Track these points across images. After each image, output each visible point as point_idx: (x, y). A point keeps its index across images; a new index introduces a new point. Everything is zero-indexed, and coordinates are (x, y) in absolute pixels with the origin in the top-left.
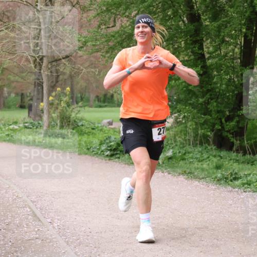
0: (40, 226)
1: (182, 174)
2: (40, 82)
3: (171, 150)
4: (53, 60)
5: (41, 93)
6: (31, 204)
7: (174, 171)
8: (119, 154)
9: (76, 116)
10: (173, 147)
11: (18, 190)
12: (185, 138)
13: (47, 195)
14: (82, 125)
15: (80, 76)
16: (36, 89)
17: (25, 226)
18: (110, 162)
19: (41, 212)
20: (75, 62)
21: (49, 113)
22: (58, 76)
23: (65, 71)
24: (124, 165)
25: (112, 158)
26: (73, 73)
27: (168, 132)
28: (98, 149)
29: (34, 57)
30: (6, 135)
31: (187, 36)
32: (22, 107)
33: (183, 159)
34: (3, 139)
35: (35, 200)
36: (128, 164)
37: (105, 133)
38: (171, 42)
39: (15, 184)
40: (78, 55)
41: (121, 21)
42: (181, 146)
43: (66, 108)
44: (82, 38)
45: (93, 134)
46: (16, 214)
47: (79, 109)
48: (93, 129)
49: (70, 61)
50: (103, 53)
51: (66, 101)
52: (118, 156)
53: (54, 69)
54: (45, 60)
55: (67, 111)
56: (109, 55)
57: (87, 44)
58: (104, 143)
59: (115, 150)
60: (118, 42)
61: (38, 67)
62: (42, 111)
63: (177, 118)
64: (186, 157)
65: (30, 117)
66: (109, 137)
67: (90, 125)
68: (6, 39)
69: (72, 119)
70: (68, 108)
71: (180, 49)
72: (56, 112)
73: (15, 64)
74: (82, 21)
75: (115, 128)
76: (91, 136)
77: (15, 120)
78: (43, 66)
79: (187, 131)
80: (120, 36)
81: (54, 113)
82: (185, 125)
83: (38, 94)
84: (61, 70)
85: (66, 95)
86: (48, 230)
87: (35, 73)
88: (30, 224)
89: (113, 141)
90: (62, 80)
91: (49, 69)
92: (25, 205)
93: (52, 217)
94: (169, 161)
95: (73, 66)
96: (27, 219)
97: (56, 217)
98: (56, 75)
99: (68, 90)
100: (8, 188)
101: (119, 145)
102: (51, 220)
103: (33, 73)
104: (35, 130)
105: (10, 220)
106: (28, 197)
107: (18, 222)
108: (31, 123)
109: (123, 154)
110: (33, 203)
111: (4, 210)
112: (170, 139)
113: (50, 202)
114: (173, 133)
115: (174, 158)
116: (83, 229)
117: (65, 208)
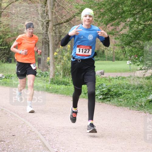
2: (47, 41)
3: (151, 95)
4: (57, 24)
5: (48, 49)
6: (42, 137)
11: (31, 125)
13: (54, 130)
16: (43, 46)
18: (102, 104)
19: (49, 143)
20: (73, 25)
21: (54, 65)
22: (61, 36)
24: (114, 107)
25: (104, 101)
27: (149, 80)
29: (42, 21)
35: (45, 133)
36: (117, 106)
37: (98, 81)
39: (29, 121)
40: (77, 19)
43: (67, 61)
44: (79, 6)
46: (30, 145)
49: (70, 24)
50: (96, 18)
51: (67, 56)
52: (109, 99)
53: (57, 30)
54: (51, 24)
55: (68, 63)
56: (100, 19)
58: (98, 89)
59: (106, 94)
60: (108, 9)
61: (45, 30)
62: (49, 63)
66: (101, 84)
72: (60, 65)
75: (106, 77)
78: (49, 28)
80: (109, 4)
81: (58, 65)
83: (46, 50)
84: (63, 31)
85: (67, 51)
89: (105, 87)
91: (54, 31)
92: (37, 137)
93: (58, 147)
94: (150, 104)
96: (39, 148)
97: (61, 147)
98: (59, 36)
99: (69, 47)
100: (24, 123)
101: (109, 90)
102: (57, 149)
103: (41, 34)
104: (43, 78)
105: (25, 149)
106: (39, 131)
107: (31, 150)
108: (40, 73)
109: (113, 98)
110: (43, 136)
111: (20, 141)
112: (150, 86)
113: (56, 135)
117: (68, 140)
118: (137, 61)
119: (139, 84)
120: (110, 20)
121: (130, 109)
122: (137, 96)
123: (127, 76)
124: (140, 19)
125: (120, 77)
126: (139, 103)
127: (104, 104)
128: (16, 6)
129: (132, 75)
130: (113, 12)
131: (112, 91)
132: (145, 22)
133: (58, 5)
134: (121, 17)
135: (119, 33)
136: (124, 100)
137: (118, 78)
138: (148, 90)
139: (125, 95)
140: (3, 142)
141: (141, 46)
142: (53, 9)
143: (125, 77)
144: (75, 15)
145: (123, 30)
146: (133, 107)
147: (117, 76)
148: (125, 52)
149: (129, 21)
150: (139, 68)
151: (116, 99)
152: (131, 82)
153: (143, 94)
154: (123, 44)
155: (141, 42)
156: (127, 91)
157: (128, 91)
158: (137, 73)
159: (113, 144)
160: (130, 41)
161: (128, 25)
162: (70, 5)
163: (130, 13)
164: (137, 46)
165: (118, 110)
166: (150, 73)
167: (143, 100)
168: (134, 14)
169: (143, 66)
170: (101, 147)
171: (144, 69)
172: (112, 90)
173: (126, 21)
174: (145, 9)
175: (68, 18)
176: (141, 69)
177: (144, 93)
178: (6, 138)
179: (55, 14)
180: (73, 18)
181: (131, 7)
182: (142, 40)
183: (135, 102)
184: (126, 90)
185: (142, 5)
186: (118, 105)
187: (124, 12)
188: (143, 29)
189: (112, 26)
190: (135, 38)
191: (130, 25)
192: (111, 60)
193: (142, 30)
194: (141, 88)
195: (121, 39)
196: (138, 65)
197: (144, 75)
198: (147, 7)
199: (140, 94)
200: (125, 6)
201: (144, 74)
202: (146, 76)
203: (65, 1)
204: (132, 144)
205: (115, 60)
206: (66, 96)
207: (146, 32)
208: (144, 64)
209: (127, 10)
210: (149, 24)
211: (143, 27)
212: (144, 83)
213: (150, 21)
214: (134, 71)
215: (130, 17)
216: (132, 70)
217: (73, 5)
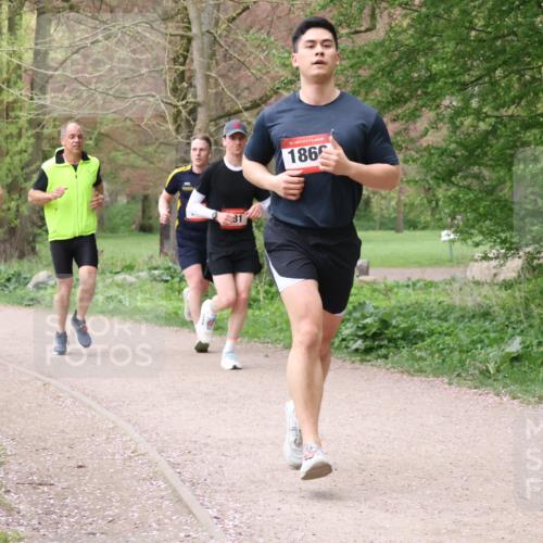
0: (191, 525)
3: (518, 339)
4: (222, 114)
6: (169, 472)
7: (526, 391)
8: (387, 347)
10: (522, 331)
11: (136, 435)
13: (208, 449)
17: (154, 525)
18: (362, 367)
19: (194, 491)
24: (398, 375)
25: (368, 358)
27: (509, 291)
29: (176, 106)
30: (107, 298)
32: (145, 229)
34: (99, 309)
35: (179, 460)
36: (409, 373)
38: (515, 68)
39: (129, 421)
41: (390, 16)
46: (131, 496)
52: (383, 351)
54: (202, 115)
58: (348, 320)
59: (375, 336)
60: (382, 69)
61: (184, 132)
63: (530, 258)
65: (166, 254)
66: (360, 304)
71: (536, 84)
73: (129, 123)
74: (291, 16)
75: (374, 282)
77: (128, 263)
78: (197, 127)
80: (387, 52)
86: (212, 538)
87: (177, 147)
88: (166, 521)
89: (371, 314)
92: (154, 472)
93: (221, 505)
94: (513, 367)
96: (159, 507)
97: (231, 504)
100: (113, 429)
101: (385, 323)
102: (218, 511)
103: (173, 145)
104: (177, 285)
105: (117, 511)
106: (161, 452)
107: (136, 515)
108: (166, 269)
109: (397, 347)
110: (173, 467)
111: (101, 484)
112: (514, 311)
113: (216, 465)
114: (523, 294)
115: (526, 359)
116: (299, 535)
117: (253, 482)
118: (473, 231)
119: (479, 305)
120: (389, 103)
121: (450, 384)
122: (474, 343)
123: (441, 278)
124: (483, 101)
125: (418, 281)
126: (478, 364)
127: (367, 367)
129: (458, 274)
130: (397, 79)
131: (394, 327)
132: (498, 110)
133: (225, 56)
134: (426, 93)
135: (418, 144)
136: (432, 354)
137: (414, 284)
138: (507, 323)
139: (434, 338)
140: (46, 489)
141: (488, 186)
142: (209, 69)
143: (436, 280)
144: (278, 88)
145: (430, 133)
146: (459, 375)
147: (409, 279)
148: (437, 204)
149: (449, 107)
150: (478, 253)
151: (405, 352)
152: (455, 296)
153: (492, 335)
154: (428, 178)
155: (486, 172)
156: (441, 326)
157: (445, 325)
158: (474, 269)
159: (395, 495)
160: (452, 168)
161: (446, 120)
162: (262, 56)
163: (451, 81)
164: (475, 184)
165: (413, 388)
166: (514, 271)
167: (491, 355)
168: (464, 86)
169: (491, 247)
170: (357, 503)
171: (496, 258)
172: (394, 323)
173: (438, 107)
174: (499, 69)
175: (256, 96)
176: (485, 258)
177: (495, 332)
178: (56, 475)
179: (217, 84)
180: (271, 97)
181: (455, 62)
182: (491, 166)
183: (464, 361)
184: (440, 322)
185: (489, 57)
186: (412, 370)
187: (432, 78)
188: (493, 131)
189: (394, 120)
190: (467, 159)
191: (451, 118)
192: (392, 229)
193: (487, 133)
194: (486, 314)
195: (422, 163)
196: (477, 245)
197: (495, 275)
198: (505, 63)
199: (484, 336)
200: (436, 60)
201: (494, 271)
202: (501, 278)
203: (248, 43)
204: (455, 495)
205: (405, 229)
206: (248, 342)
207: (502, 140)
208: (495, 241)
209: (441, 71)
210: (512, 116)
211: (494, 126)
212: (494, 299)
213: (513, 107)
214: (463, 262)
215: (453, 94)
216: (457, 258)
217: (274, 55)
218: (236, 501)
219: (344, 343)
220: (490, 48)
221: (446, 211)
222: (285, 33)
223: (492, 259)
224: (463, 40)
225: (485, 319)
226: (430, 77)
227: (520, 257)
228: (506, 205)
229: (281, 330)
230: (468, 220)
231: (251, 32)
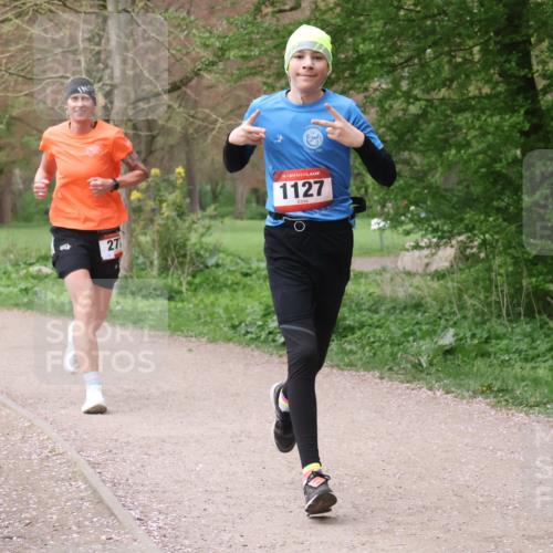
0: (113, 527)
1: (483, 392)
3: (452, 331)
6: (88, 471)
7: (461, 386)
9: (201, 243)
10: (455, 323)
11: (54, 434)
12: (487, 297)
13: (129, 448)
14: (217, 265)
15: (210, 137)
17: (74, 528)
19: (115, 491)
20: (195, 101)
21: (131, 232)
22: (153, 137)
23: (170, 124)
26: (191, 130)
27: (442, 282)
28: (259, 326)
30: (21, 290)
31: (487, 33)
33: (484, 355)
34: (12, 302)
35: (100, 460)
36: (338, 366)
38: (446, 49)
39: (46, 419)
40: (205, 83)
42: (478, 319)
43: (174, 220)
44: (212, 40)
45: (244, 287)
46: (51, 498)
47: (207, 222)
48: (246, 275)
49: (183, 99)
50: (269, 76)
51: (174, 204)
55: (177, 227)
57: (227, 53)
63: (463, 247)
64: (490, 350)
67: (237, 264)
68: (17, 43)
69: (190, 249)
70: (178, 220)
71: (468, 66)
72: (150, 232)
76: (240, 293)
79: (491, 280)
81: (145, 234)
82: (487, 265)
84: (160, 122)
85: (172, 186)
86: (135, 540)
88: (87, 523)
90: (163, 149)
92: (73, 472)
93: (144, 506)
94: (446, 360)
95: (192, 112)
96: (79, 509)
97: (155, 505)
98: (147, 136)
99: (180, 173)
100: (29, 427)
102: (142, 512)
105: (34, 513)
106: (80, 451)
107: (55, 517)
110: (93, 467)
111: (17, 485)
112: (446, 301)
113: (138, 465)
114: (455, 284)
115: (460, 352)
116: (226, 537)
117: (177, 482)
118: (403, 219)
119: (412, 296)
121: (382, 378)
122: (405, 335)
123: (372, 268)
124: (413, 82)
126: (410, 358)
128: (4, 37)
129: (389, 264)
132: (428, 92)
134: (353, 75)
136: (363, 347)
138: (440, 314)
139: (364, 331)
141: (418, 172)
143: (366, 270)
144: (199, 70)
146: (390, 369)
148: (366, 191)
149: (376, 90)
150: (409, 241)
152: (385, 287)
153: (424, 327)
155: (417, 158)
156: (371, 319)
157: (376, 316)
158: (405, 259)
161: (375, 103)
162: (182, 36)
163: (379, 62)
164: (405, 170)
165: (343, 382)
166: (446, 260)
167: (424, 348)
168: (394, 67)
169: (423, 236)
170: (286, 504)
171: (428, 247)
173: (366, 89)
174: (429, 50)
175: (177, 78)
176: (417, 247)
177: (427, 324)
180: (192, 79)
181: (384, 42)
182: (420, 151)
183: (396, 354)
184: (370, 314)
185: (418, 37)
186: (342, 364)
187: (360, 59)
188: (424, 115)
190: (397, 144)
191: (380, 101)
193: (418, 116)
194: (418, 306)
196: (408, 233)
197: (427, 265)
199: (416, 328)
200: (364, 40)
201: (426, 261)
202: (433, 268)
204: (388, 494)
206: (171, 336)
207: (433, 125)
208: (426, 230)
209: (369, 52)
210: (443, 99)
211: (424, 110)
212: (426, 290)
213: (443, 90)
214: (394, 250)
215: (382, 76)
216: (388, 248)
217: (194, 35)
218: (161, 502)
219: (271, 336)
220: (420, 29)
221: (376, 198)
222: (206, 12)
223: (422, 248)
224: (392, 20)
225: (418, 311)
226: (358, 58)
227: (452, 246)
228: (437, 193)
229: (205, 323)
230: (398, 208)
231: (170, 11)
